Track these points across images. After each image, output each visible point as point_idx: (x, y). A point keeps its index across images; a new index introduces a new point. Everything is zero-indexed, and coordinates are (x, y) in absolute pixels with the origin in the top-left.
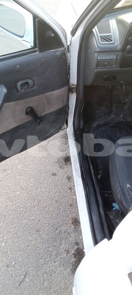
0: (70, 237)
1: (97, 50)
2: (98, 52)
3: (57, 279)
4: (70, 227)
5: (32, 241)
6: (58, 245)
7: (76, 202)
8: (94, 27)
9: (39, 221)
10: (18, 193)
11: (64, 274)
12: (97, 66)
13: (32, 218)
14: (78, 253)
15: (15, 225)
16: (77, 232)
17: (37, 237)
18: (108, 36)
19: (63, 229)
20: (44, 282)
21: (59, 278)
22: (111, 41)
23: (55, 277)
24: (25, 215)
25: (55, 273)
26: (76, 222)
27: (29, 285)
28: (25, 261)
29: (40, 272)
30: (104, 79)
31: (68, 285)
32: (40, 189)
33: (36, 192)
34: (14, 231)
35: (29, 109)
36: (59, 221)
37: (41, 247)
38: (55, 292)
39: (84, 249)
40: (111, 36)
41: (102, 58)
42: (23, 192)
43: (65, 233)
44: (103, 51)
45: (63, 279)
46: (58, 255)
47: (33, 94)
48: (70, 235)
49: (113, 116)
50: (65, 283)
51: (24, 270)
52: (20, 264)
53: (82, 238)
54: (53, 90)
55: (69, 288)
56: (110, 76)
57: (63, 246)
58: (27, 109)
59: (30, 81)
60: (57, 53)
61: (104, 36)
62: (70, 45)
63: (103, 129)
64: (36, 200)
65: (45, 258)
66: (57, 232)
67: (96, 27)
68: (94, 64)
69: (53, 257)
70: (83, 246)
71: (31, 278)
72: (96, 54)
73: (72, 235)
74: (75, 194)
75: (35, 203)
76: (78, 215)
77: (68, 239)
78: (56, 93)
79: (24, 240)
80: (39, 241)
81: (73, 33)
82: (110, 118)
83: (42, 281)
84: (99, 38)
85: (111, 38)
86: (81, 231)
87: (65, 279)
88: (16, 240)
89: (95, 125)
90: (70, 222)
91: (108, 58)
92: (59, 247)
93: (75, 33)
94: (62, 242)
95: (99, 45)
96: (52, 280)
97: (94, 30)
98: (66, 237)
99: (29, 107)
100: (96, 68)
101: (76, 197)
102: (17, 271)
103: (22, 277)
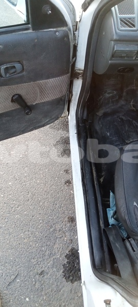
0: (65, 236)
1: (115, 37)
2: (115, 40)
3: (50, 281)
4: (66, 225)
5: (24, 239)
6: (52, 244)
7: (73, 197)
8: (114, 6)
9: (33, 216)
10: (10, 183)
11: (56, 276)
12: (113, 56)
13: (25, 213)
14: (73, 254)
15: (6, 220)
16: (73, 231)
17: (30, 235)
18: (130, 19)
19: (58, 227)
20: (36, 283)
21: (52, 280)
22: (134, 26)
23: (47, 278)
24: (18, 209)
25: (48, 274)
26: (73, 220)
27: (20, 286)
28: (17, 260)
29: (31, 273)
30: (119, 71)
31: (60, 287)
32: (34, 180)
33: (30, 184)
34: (5, 227)
35: (16, 96)
36: (55, 218)
37: (34, 246)
38: (46, 294)
39: (78, 250)
40: (134, 18)
41: (119, 49)
42: (16, 182)
43: (60, 231)
44: (122, 40)
45: (55, 281)
46: (52, 255)
47: (21, 80)
48: (65, 233)
49: (122, 102)
50: (57, 285)
51: (15, 269)
52: (11, 263)
53: (77, 238)
54: (48, 78)
55: (62, 291)
56: (127, 68)
57: (56, 246)
58: (13, 96)
59: (18, 66)
60: (57, 34)
61: (125, 19)
62: (80, 21)
63: (109, 118)
64: (30, 193)
65: (38, 258)
66: (51, 230)
67: (116, 6)
68: (108, 54)
69: (46, 257)
70: (78, 247)
71: (22, 279)
72: (113, 42)
73: (67, 234)
74: (72, 189)
75: (29, 196)
76: (74, 212)
77: (62, 238)
78: (52, 81)
79: (16, 238)
80: (31, 239)
81: (85, 7)
82: (119, 105)
83: (34, 283)
84: (119, 21)
85: (134, 21)
86: (77, 230)
87: (57, 281)
88: (7, 237)
89: (100, 113)
90: (66, 219)
91: (127, 49)
92: (53, 246)
93: (87, 7)
94: (56, 241)
95: (118, 31)
96: (44, 282)
97: (113, 9)
98: (61, 236)
99: (16, 94)
100: (111, 60)
101: (73, 191)
102: (8, 271)
103: (13, 277)
